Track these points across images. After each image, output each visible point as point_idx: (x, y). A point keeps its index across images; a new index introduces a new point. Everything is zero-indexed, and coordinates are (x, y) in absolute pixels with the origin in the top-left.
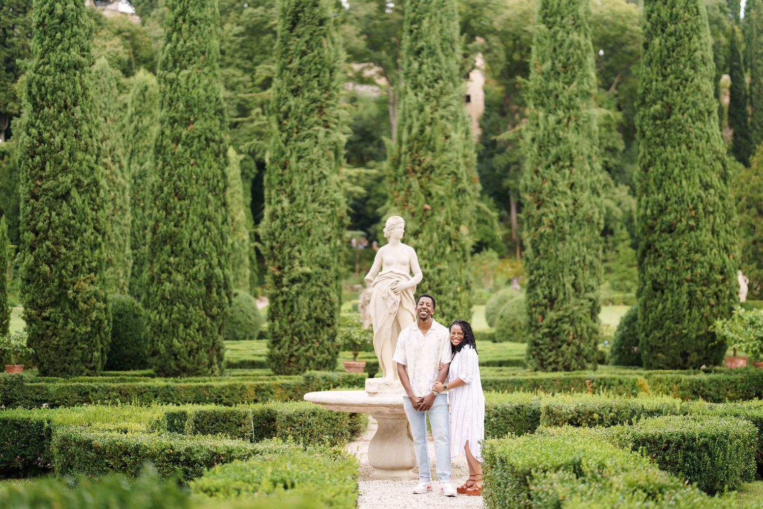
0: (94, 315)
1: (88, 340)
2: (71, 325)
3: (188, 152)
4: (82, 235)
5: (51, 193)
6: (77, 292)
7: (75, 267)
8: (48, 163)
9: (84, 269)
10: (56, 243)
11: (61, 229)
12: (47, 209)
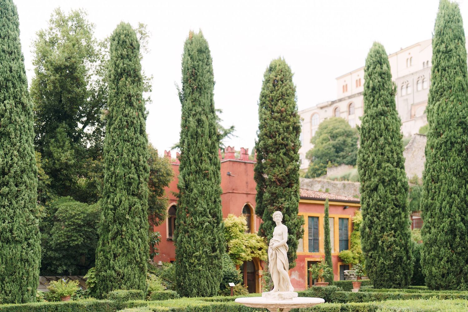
0: (394, 254)
1: (394, 268)
2: (382, 260)
3: (439, 153)
4: (386, 210)
5: (369, 189)
6: (383, 242)
7: (382, 228)
8: (367, 172)
9: (388, 229)
10: (372, 216)
11: (374, 208)
12: (367, 197)
